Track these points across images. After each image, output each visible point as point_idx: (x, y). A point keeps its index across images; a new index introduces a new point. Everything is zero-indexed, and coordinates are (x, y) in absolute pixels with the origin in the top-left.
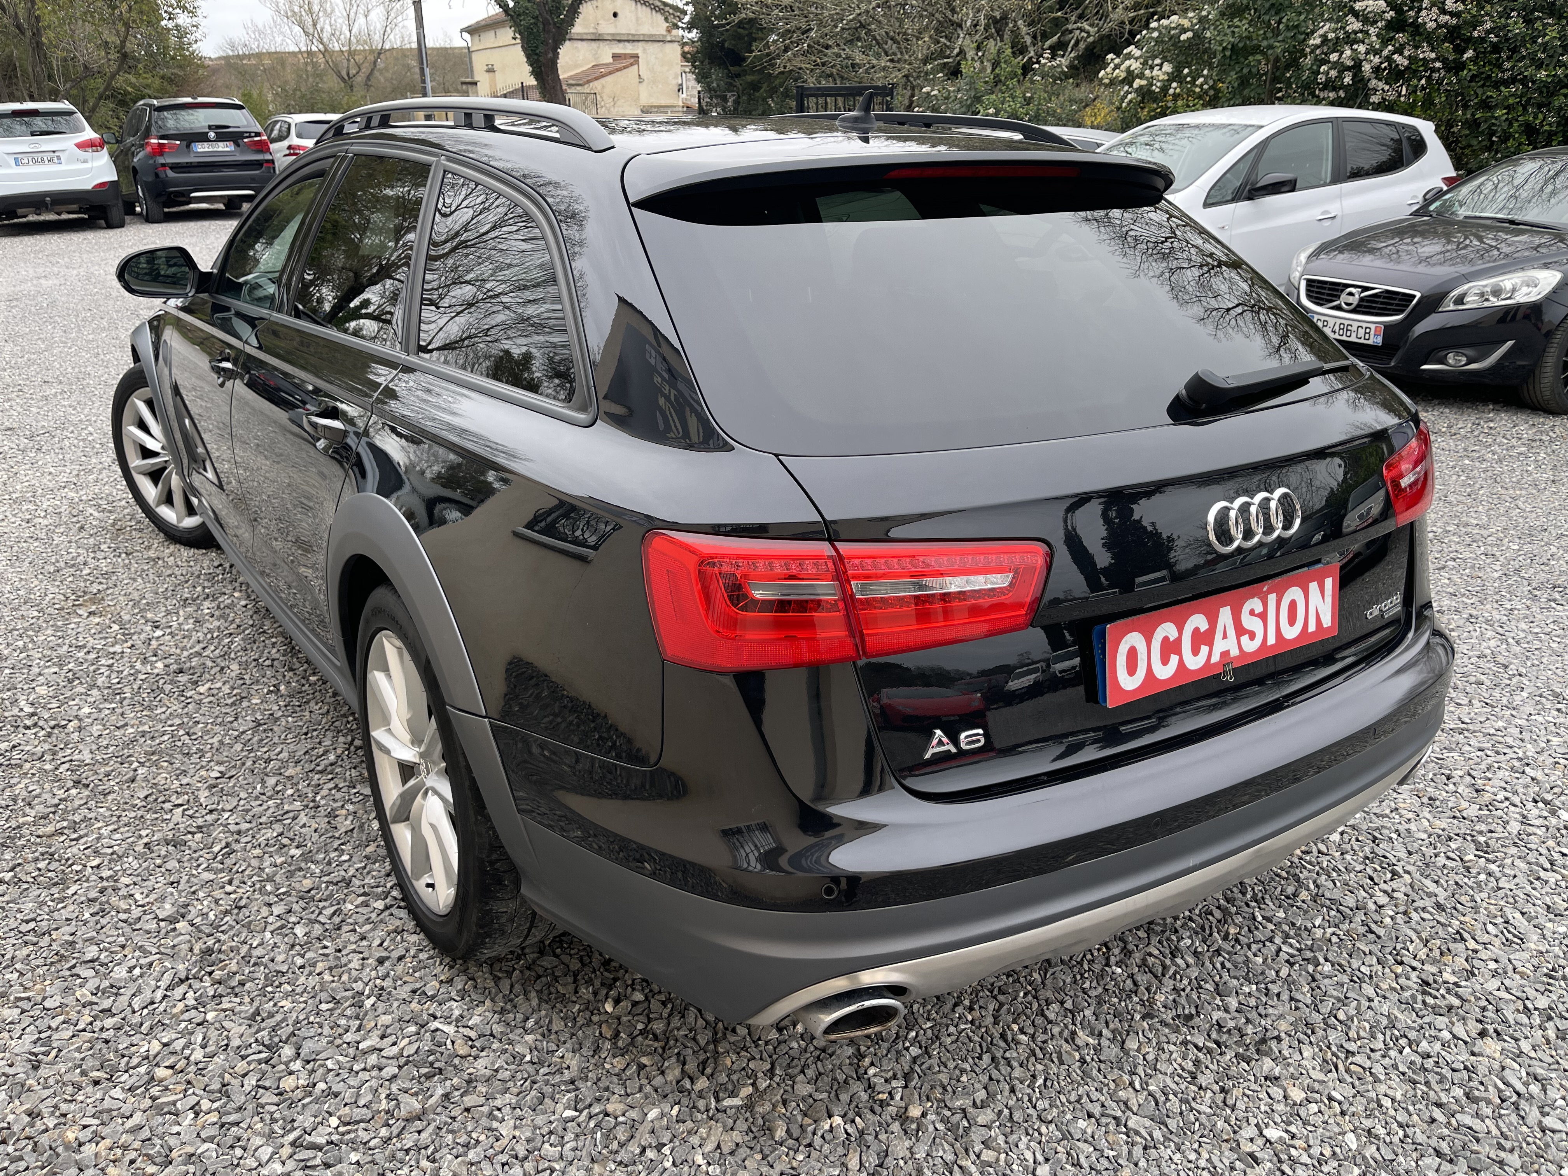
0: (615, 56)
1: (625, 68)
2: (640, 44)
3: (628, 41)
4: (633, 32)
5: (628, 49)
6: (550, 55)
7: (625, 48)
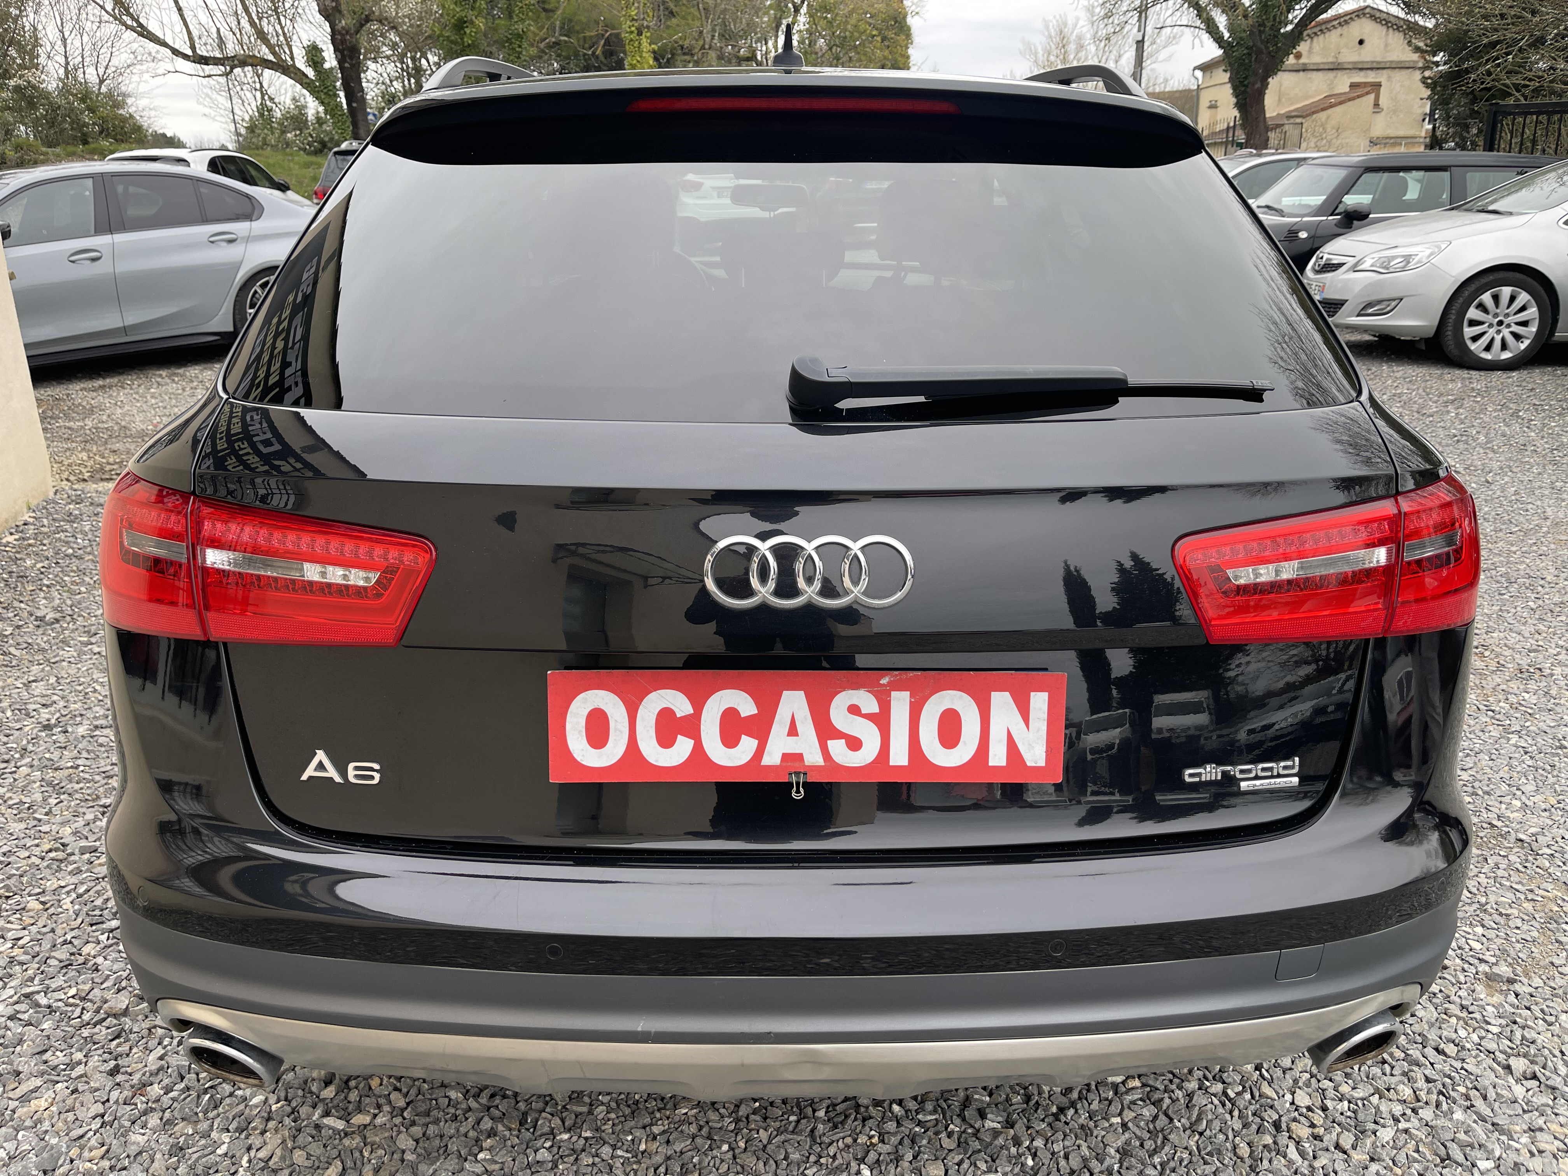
0: (1353, 86)
1: (1359, 97)
2: (1385, 71)
3: (1371, 69)
4: (1378, 59)
5: (1371, 77)
6: (1258, 85)
7: (1366, 77)
